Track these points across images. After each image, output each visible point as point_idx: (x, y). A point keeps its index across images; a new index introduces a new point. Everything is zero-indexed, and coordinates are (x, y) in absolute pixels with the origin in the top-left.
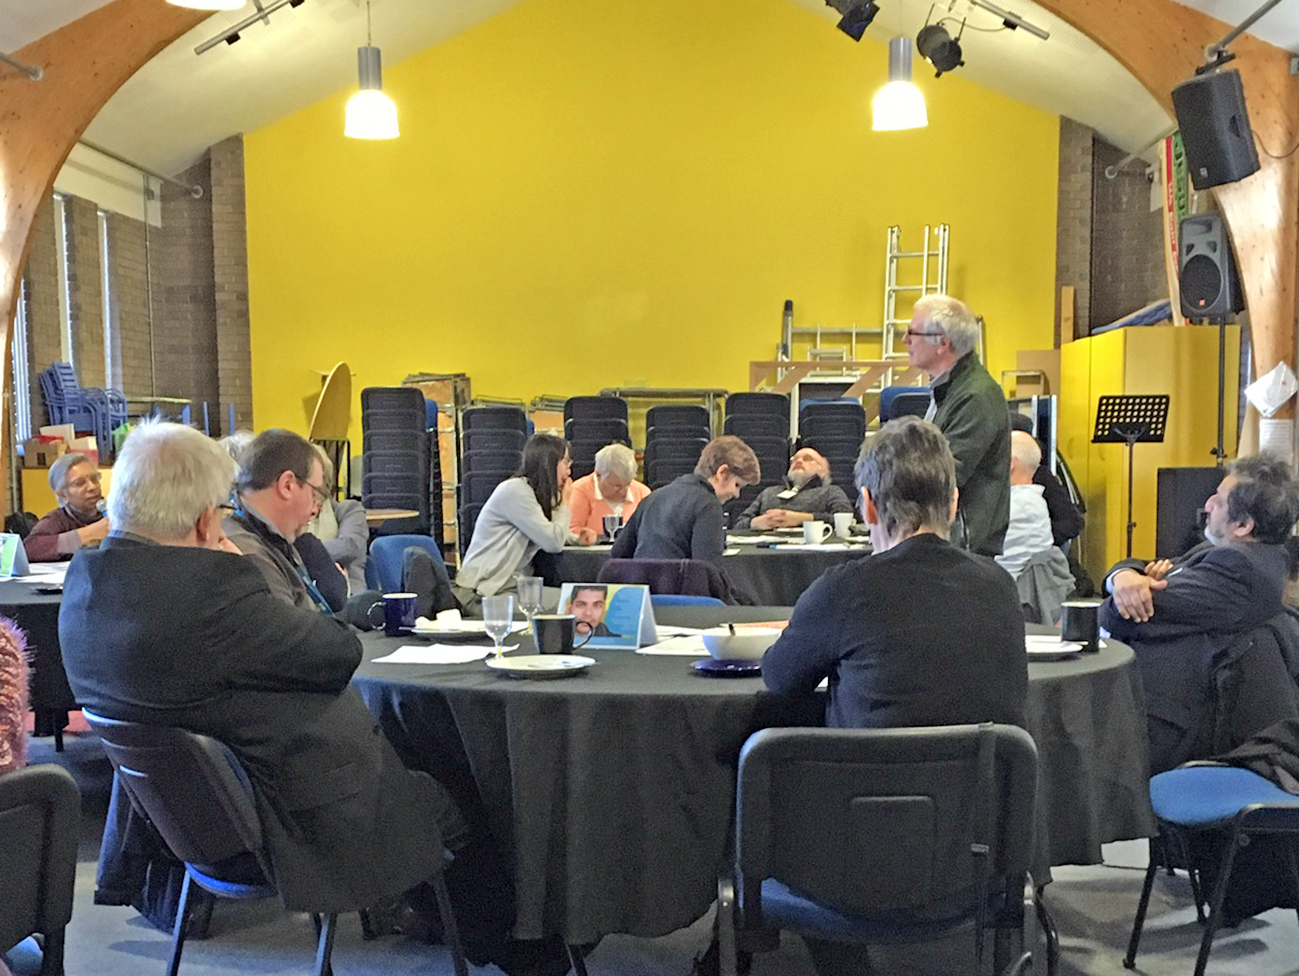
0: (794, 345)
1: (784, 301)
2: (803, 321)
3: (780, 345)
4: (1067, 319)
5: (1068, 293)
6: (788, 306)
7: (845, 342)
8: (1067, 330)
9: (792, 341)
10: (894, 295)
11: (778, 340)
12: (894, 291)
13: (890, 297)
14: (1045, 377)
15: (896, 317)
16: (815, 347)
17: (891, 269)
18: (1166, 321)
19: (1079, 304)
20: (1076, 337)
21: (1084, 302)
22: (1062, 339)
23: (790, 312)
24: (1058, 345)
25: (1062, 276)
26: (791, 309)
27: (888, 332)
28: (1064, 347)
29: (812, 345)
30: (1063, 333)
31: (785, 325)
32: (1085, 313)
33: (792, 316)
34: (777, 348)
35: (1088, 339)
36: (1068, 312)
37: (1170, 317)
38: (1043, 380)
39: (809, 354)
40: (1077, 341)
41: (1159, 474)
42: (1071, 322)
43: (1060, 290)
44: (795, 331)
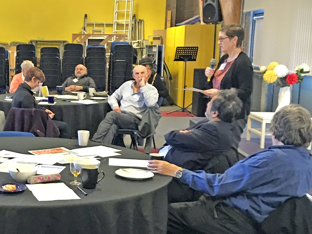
0: (88, 27)
1: (85, 14)
2: (90, 20)
3: (83, 28)
4: (169, 21)
5: (169, 13)
6: (86, 16)
7: (102, 27)
8: (169, 24)
9: (87, 26)
10: (117, 13)
11: (83, 26)
12: (117, 12)
13: (116, 13)
14: (162, 38)
15: (117, 20)
16: (93, 28)
17: (116, 6)
18: (199, 22)
19: (173, 16)
20: (171, 26)
21: (174, 16)
22: (167, 27)
23: (86, 18)
24: (166, 28)
25: (168, 7)
26: (87, 17)
27: (115, 24)
28: (167, 29)
29: (92, 27)
30: (167, 25)
31: (85, 21)
32: (174, 19)
33: (87, 19)
34: (82, 28)
35: (175, 27)
36: (169, 18)
37: (200, 21)
38: (161, 39)
39: (91, 30)
40: (171, 28)
41: (194, 70)
42: (170, 22)
43: (167, 12)
44: (87, 23)
